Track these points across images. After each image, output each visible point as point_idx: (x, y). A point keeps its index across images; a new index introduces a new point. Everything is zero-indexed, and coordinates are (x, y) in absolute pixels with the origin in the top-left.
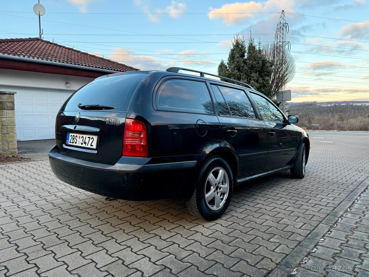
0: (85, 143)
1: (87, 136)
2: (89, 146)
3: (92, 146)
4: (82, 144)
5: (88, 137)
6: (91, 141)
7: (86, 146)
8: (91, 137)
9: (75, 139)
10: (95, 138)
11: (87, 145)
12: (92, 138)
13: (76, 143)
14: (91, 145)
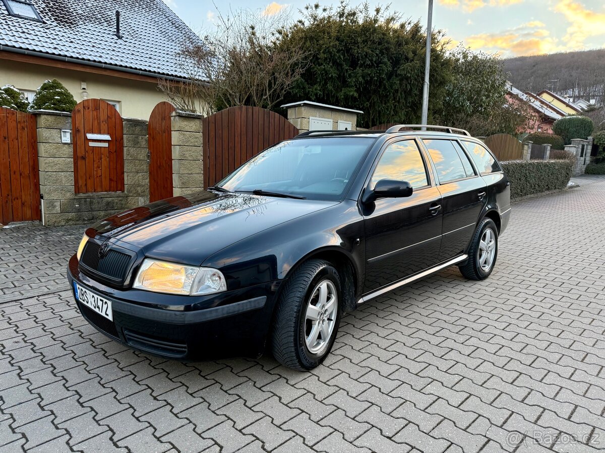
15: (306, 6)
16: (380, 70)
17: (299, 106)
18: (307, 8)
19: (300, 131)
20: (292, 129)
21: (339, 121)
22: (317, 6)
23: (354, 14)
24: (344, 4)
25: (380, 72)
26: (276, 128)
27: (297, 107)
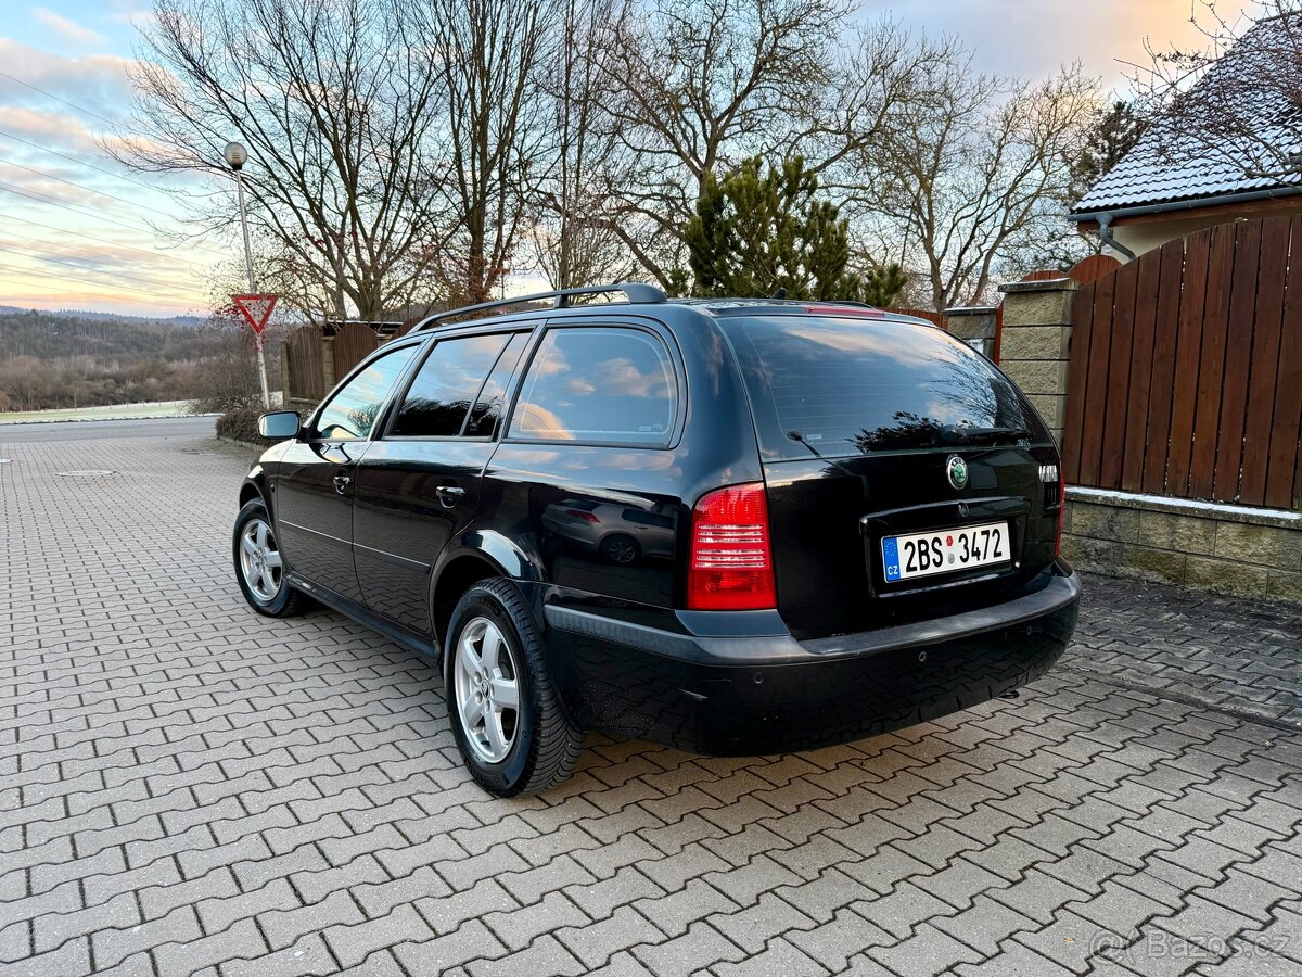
0: (976, 554)
1: (978, 530)
2: (991, 559)
3: (1000, 554)
4: (965, 560)
5: (983, 533)
6: (992, 541)
7: (982, 562)
8: (991, 528)
9: (930, 552)
10: (1003, 528)
11: (982, 556)
12: (996, 531)
13: (938, 565)
14: (997, 554)
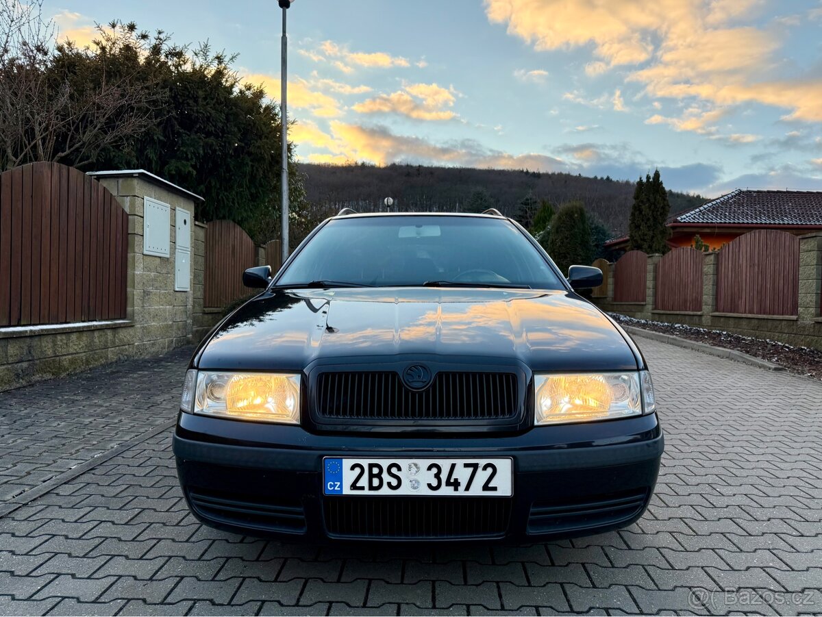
15: (111, 22)
16: (225, 142)
17: (131, 176)
18: (114, 26)
19: (130, 217)
20: (120, 213)
21: (177, 208)
22: (132, 27)
23: (179, 54)
24: (161, 36)
25: (225, 145)
26: (99, 209)
27: (121, 177)
